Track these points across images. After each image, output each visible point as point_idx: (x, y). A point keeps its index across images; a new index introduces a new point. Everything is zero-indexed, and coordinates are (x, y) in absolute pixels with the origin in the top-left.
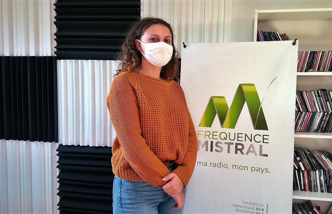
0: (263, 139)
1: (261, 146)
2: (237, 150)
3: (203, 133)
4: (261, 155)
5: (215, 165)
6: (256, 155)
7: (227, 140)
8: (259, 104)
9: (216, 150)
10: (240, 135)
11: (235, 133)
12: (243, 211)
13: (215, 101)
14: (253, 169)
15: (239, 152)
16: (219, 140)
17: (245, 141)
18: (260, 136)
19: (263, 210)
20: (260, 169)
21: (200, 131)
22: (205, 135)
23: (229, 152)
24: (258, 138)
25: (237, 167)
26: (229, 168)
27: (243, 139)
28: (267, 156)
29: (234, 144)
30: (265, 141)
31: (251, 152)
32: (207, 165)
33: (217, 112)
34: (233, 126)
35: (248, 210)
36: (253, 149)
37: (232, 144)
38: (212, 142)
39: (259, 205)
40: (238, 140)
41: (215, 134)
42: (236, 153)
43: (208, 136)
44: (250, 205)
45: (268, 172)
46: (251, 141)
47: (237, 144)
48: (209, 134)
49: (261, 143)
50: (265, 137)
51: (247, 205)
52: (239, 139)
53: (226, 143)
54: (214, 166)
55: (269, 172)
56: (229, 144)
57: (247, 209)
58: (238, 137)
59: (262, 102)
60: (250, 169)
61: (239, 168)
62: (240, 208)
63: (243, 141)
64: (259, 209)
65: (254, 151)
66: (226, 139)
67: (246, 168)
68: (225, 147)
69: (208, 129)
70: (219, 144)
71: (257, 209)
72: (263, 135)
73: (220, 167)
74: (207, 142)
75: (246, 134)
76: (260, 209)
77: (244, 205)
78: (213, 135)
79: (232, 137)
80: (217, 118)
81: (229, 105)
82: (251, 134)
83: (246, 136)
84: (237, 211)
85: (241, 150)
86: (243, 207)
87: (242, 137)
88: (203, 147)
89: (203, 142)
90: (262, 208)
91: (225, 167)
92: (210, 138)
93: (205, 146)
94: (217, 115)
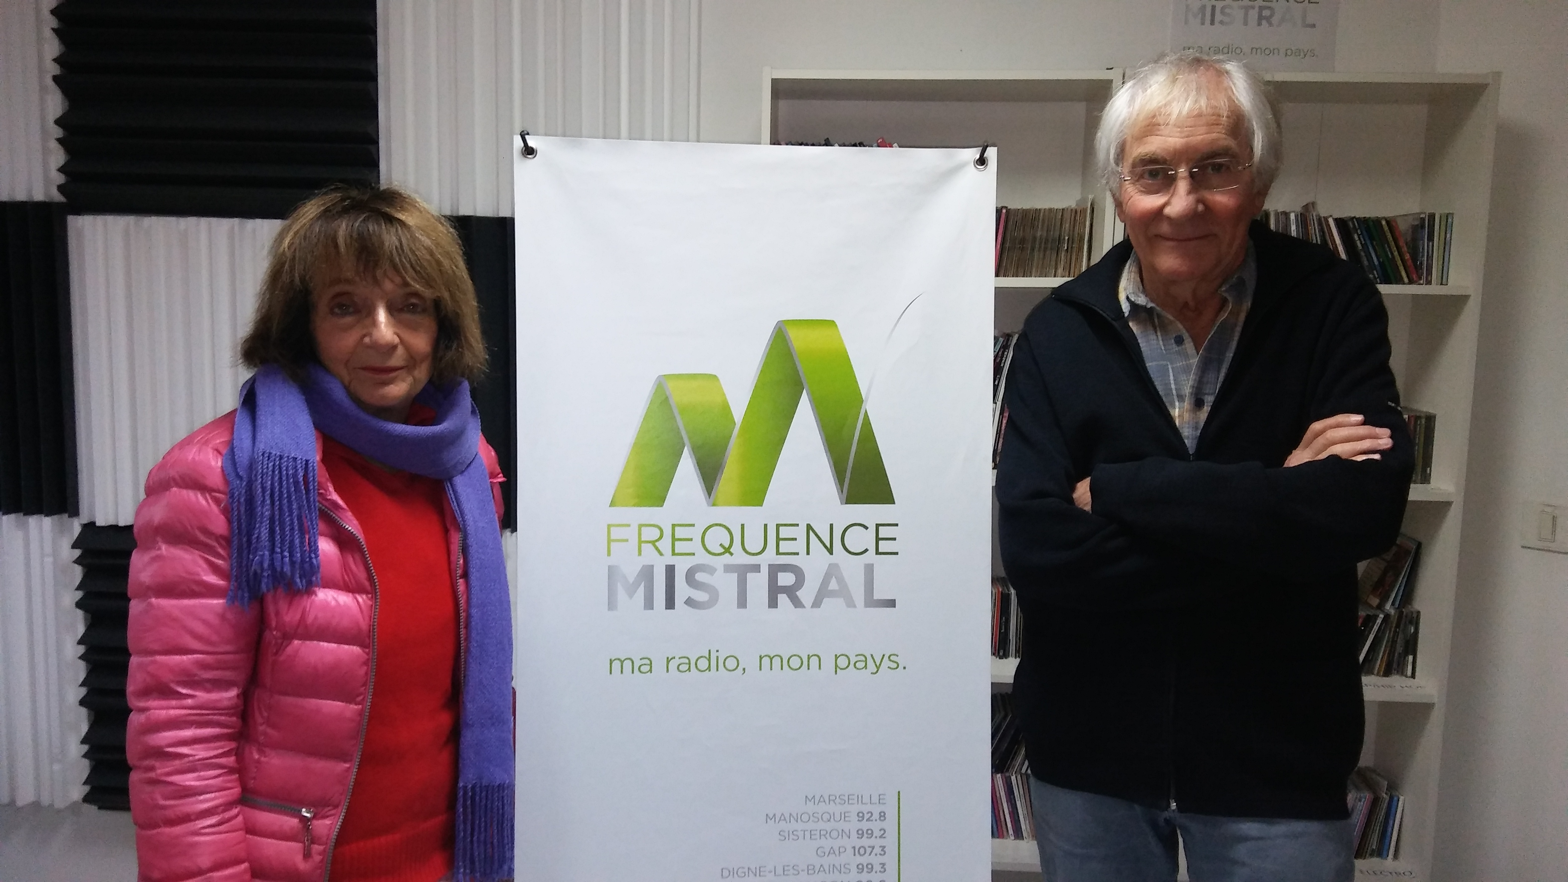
0: (878, 539)
1: (869, 569)
2: (774, 590)
3: (631, 534)
4: (871, 602)
5: (688, 665)
6: (851, 604)
7: (732, 554)
9: (689, 602)
10: (784, 532)
11: (766, 526)
12: (808, 834)
13: (679, 395)
14: (843, 662)
15: (783, 598)
16: (702, 558)
17: (808, 553)
18: (866, 528)
19: (883, 816)
20: (870, 660)
21: (613, 525)
22: (640, 542)
23: (742, 602)
24: (858, 538)
25: (777, 662)
26: (744, 669)
27: (800, 546)
28: (892, 603)
29: (765, 570)
30: (884, 546)
31: (833, 594)
32: (651, 671)
33: (686, 441)
34: (755, 495)
35: (829, 826)
36: (841, 580)
37: (756, 568)
38: (670, 571)
39: (866, 799)
41: (680, 533)
42: (773, 603)
43: (653, 543)
44: (832, 808)
45: (898, 665)
46: (830, 551)
47: (774, 570)
48: (653, 534)
49: (871, 557)
50: (884, 532)
51: (822, 808)
52: (784, 546)
53: (728, 568)
54: (682, 668)
55: (901, 667)
56: (743, 572)
57: (821, 825)
58: (778, 539)
59: (868, 395)
60: (828, 663)
61: (785, 662)
62: (794, 825)
63: (797, 554)
64: (866, 817)
65: (844, 592)
66: (727, 550)
67: (814, 660)
68: (727, 584)
69: (650, 514)
70: (700, 577)
71: (861, 816)
72: (878, 526)
73: (709, 668)
74: (647, 573)
75: (809, 527)
76: (872, 814)
77: (810, 808)
78: (674, 539)
79: (754, 543)
80: (687, 467)
81: (739, 409)
82: (831, 525)
83: (811, 533)
84: (783, 836)
85: (791, 592)
86: (805, 817)
87: (795, 539)
88: (631, 594)
89: (631, 569)
90: (881, 808)
91: (727, 670)
92: (661, 554)
93: (641, 590)
94: (686, 452)
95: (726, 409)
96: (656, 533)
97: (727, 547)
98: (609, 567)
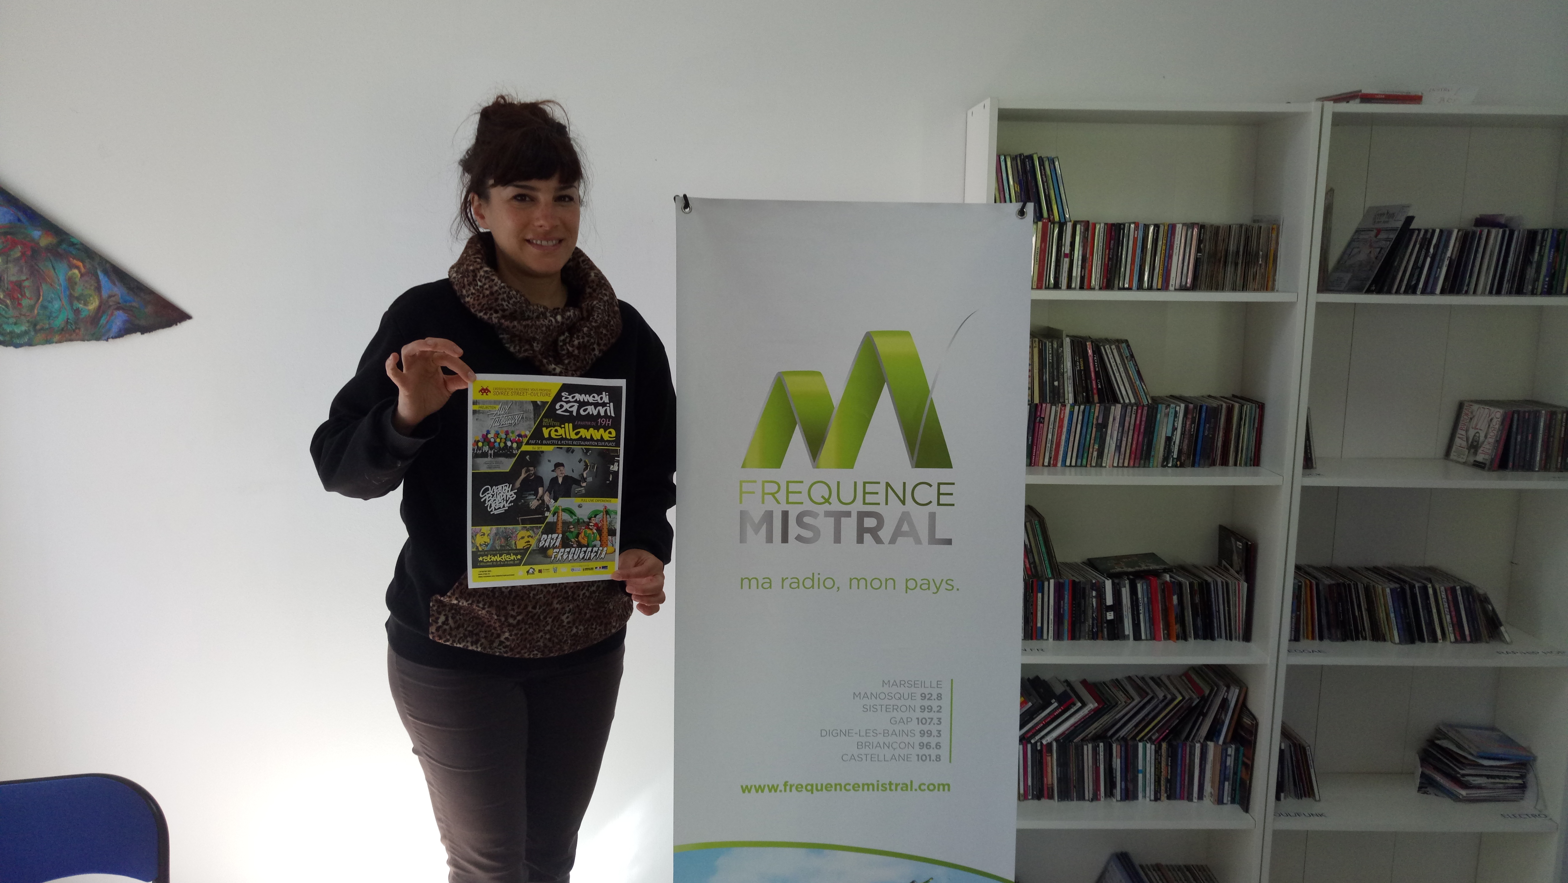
0: (939, 494)
1: (932, 517)
2: (861, 531)
3: (757, 488)
4: (934, 540)
5: (796, 583)
6: (918, 541)
7: (830, 504)
8: (925, 392)
9: (799, 538)
10: (869, 488)
11: (855, 483)
12: (884, 708)
13: (793, 385)
14: (911, 584)
15: (867, 537)
16: (808, 506)
17: (887, 504)
18: (931, 486)
19: (939, 697)
20: (932, 583)
21: (744, 482)
22: (764, 494)
23: (837, 539)
24: (924, 493)
25: (862, 582)
26: (838, 588)
27: (881, 498)
28: (949, 542)
29: (854, 516)
30: (944, 499)
31: (905, 534)
32: (770, 587)
33: (798, 421)
34: (848, 460)
35: (900, 703)
36: (911, 525)
37: (848, 514)
38: (785, 514)
39: (927, 685)
40: (864, 503)
41: (792, 487)
42: (860, 540)
43: (773, 494)
44: (902, 690)
45: (953, 587)
46: (903, 502)
47: (862, 516)
48: (773, 488)
49: (933, 507)
50: (944, 489)
51: (894, 690)
52: (868, 499)
53: (828, 514)
54: (793, 586)
55: (955, 589)
56: (838, 517)
57: (893, 702)
58: (865, 493)
59: (933, 387)
60: (901, 585)
61: (869, 584)
62: (873, 701)
63: (879, 504)
64: (928, 697)
65: (913, 533)
66: (827, 501)
67: (890, 582)
68: (826, 526)
69: (770, 473)
70: (807, 520)
71: (923, 697)
72: (939, 484)
73: (813, 586)
74: (769, 515)
75: (888, 484)
76: (932, 695)
77: (886, 690)
78: (788, 492)
79: (847, 496)
80: (798, 440)
81: (836, 398)
82: (904, 484)
83: (889, 489)
84: (866, 709)
85: (874, 532)
86: (882, 696)
87: (877, 493)
88: (757, 531)
89: (757, 514)
90: (939, 691)
91: (826, 588)
92: (779, 503)
93: (764, 529)
94: (797, 428)
95: (827, 397)
96: (774, 488)
97: (827, 497)
98: (741, 511)
